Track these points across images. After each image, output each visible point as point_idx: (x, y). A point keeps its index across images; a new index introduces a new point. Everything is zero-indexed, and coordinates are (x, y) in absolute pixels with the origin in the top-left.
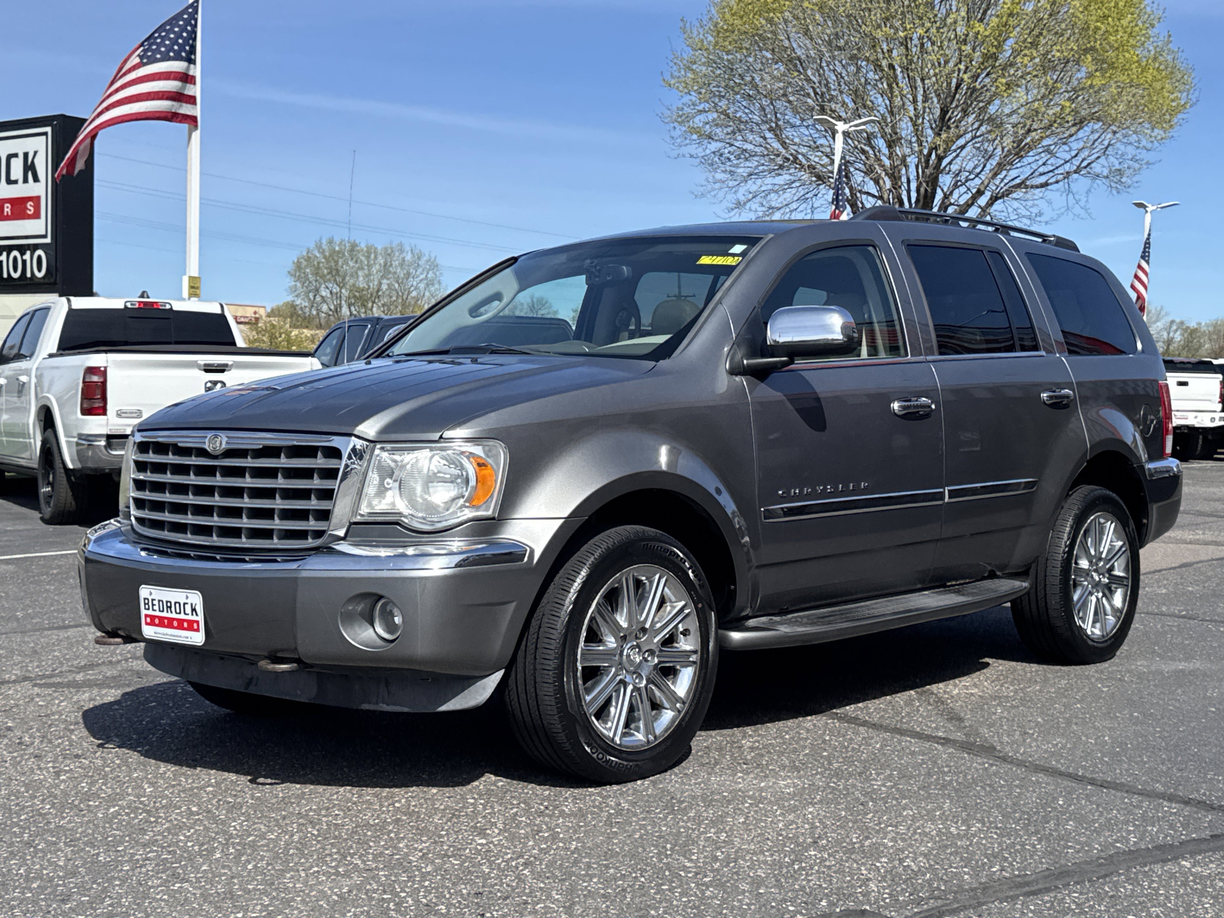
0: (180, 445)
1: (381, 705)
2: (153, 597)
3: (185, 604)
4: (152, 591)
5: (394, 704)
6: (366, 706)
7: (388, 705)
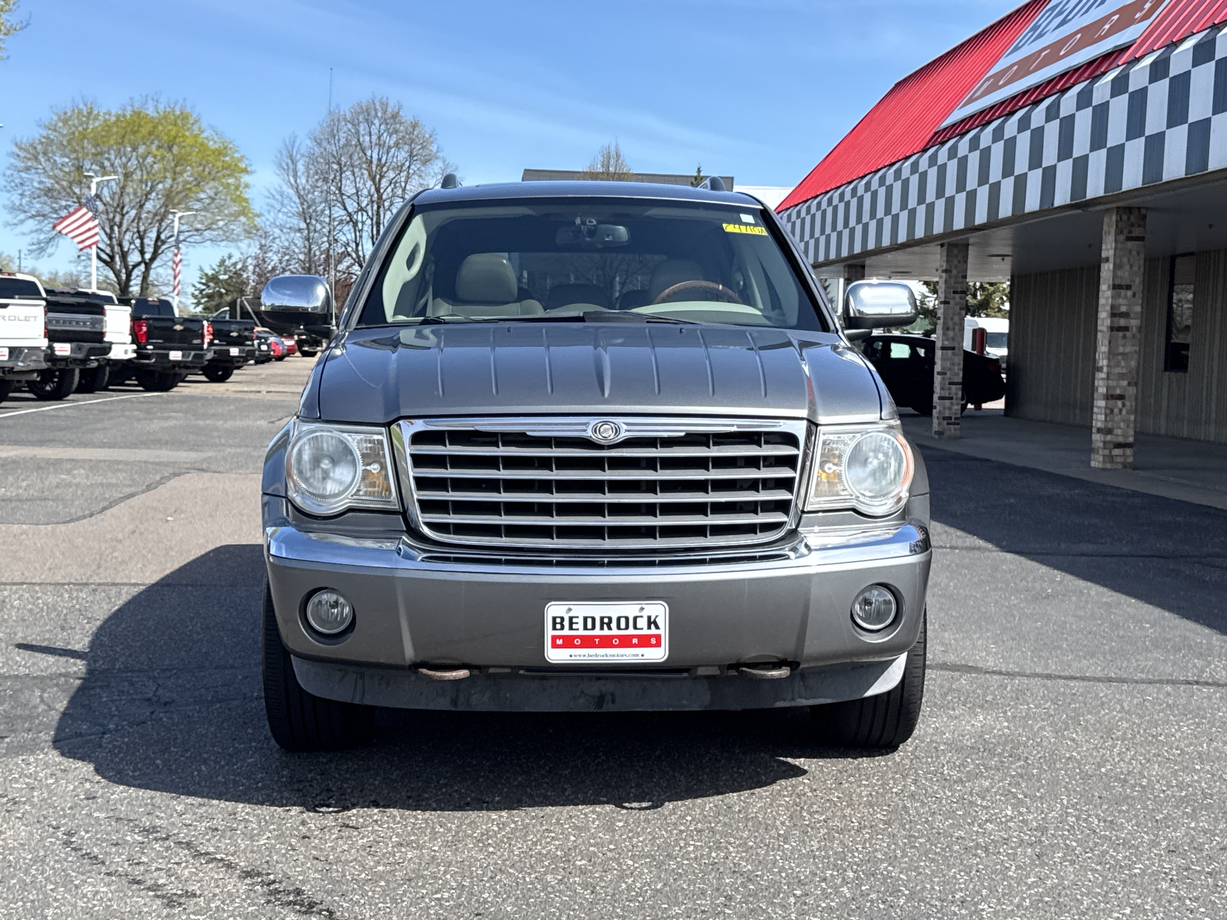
0: (529, 433)
1: (799, 700)
2: (572, 614)
3: (635, 619)
4: (571, 607)
5: (815, 698)
6: (780, 704)
7: (806, 699)
